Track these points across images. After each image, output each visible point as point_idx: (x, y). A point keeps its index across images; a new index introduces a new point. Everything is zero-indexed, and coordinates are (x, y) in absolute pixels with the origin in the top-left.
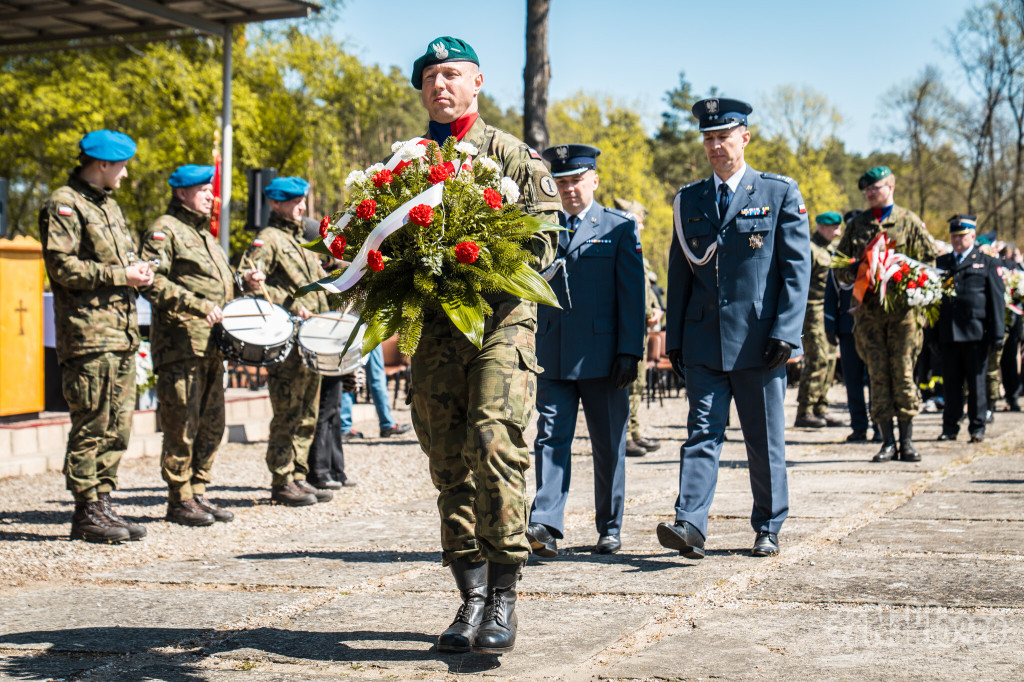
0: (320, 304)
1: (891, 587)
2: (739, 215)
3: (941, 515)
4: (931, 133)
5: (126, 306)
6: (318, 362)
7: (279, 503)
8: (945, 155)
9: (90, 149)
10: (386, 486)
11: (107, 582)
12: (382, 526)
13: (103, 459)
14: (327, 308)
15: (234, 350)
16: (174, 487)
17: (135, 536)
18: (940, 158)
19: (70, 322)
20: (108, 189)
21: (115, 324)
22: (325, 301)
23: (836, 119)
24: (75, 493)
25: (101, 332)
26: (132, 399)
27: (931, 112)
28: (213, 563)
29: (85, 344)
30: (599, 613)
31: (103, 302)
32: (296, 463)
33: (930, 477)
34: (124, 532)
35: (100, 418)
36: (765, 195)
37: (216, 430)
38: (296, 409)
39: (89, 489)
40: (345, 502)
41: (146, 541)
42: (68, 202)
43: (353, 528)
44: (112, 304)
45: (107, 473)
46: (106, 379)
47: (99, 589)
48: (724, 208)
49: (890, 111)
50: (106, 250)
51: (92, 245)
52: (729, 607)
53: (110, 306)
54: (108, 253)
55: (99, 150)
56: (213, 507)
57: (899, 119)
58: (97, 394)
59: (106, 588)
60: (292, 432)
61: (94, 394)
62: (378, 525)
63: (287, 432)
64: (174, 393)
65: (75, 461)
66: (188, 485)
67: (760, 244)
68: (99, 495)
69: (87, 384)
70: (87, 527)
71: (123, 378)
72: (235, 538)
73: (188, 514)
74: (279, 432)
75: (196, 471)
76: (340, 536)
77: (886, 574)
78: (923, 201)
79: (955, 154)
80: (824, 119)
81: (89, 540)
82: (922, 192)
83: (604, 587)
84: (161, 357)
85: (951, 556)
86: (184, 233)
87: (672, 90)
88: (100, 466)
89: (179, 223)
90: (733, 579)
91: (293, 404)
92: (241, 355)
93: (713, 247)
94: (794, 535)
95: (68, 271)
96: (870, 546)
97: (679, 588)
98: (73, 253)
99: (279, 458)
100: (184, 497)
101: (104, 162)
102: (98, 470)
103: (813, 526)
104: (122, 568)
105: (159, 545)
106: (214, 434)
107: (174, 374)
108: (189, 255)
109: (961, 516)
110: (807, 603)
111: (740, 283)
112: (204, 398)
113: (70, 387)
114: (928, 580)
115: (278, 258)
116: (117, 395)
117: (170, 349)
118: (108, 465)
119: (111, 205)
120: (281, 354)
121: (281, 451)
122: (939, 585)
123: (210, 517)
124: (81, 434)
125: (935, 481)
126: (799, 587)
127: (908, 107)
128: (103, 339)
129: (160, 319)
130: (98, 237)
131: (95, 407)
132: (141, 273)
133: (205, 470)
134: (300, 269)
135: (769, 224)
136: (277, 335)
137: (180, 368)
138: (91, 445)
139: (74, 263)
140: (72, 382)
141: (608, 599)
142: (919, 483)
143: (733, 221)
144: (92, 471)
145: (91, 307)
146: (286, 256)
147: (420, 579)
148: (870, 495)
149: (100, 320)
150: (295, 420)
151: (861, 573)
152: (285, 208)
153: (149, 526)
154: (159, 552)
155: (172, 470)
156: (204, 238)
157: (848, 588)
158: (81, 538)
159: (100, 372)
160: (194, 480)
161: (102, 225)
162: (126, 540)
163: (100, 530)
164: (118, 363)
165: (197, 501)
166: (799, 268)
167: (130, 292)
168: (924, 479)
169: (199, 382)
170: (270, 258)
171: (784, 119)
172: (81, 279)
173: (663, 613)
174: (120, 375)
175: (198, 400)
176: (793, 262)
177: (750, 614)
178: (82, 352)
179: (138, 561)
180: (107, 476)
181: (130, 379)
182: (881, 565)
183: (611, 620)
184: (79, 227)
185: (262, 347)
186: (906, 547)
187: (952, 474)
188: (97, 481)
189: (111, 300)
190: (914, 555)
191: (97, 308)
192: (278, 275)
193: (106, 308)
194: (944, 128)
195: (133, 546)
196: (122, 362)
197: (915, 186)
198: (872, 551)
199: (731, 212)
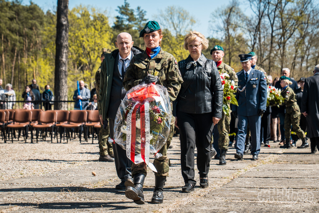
2: (251, 80)
3: (247, 186)
4: (234, 29)
8: (240, 39)
18: (237, 40)
23: (193, 21)
27: (234, 19)
33: (240, 172)
36: (256, 75)
48: (247, 78)
49: (216, 19)
57: (220, 22)
67: (255, 87)
78: (230, 59)
79: (243, 39)
80: (187, 21)
82: (230, 53)
85: (253, 202)
87: (121, 6)
93: (244, 87)
96: (218, 197)
109: (255, 186)
111: (251, 96)
125: (242, 173)
127: (225, 17)
135: (258, 82)
142: (236, 174)
143: (249, 81)
148: (215, 178)
151: (216, 208)
166: (264, 92)
168: (237, 173)
171: (170, 21)
176: (263, 91)
182: (224, 205)
187: (249, 170)
190: (237, 201)
194: (239, 26)
199: (249, 79)
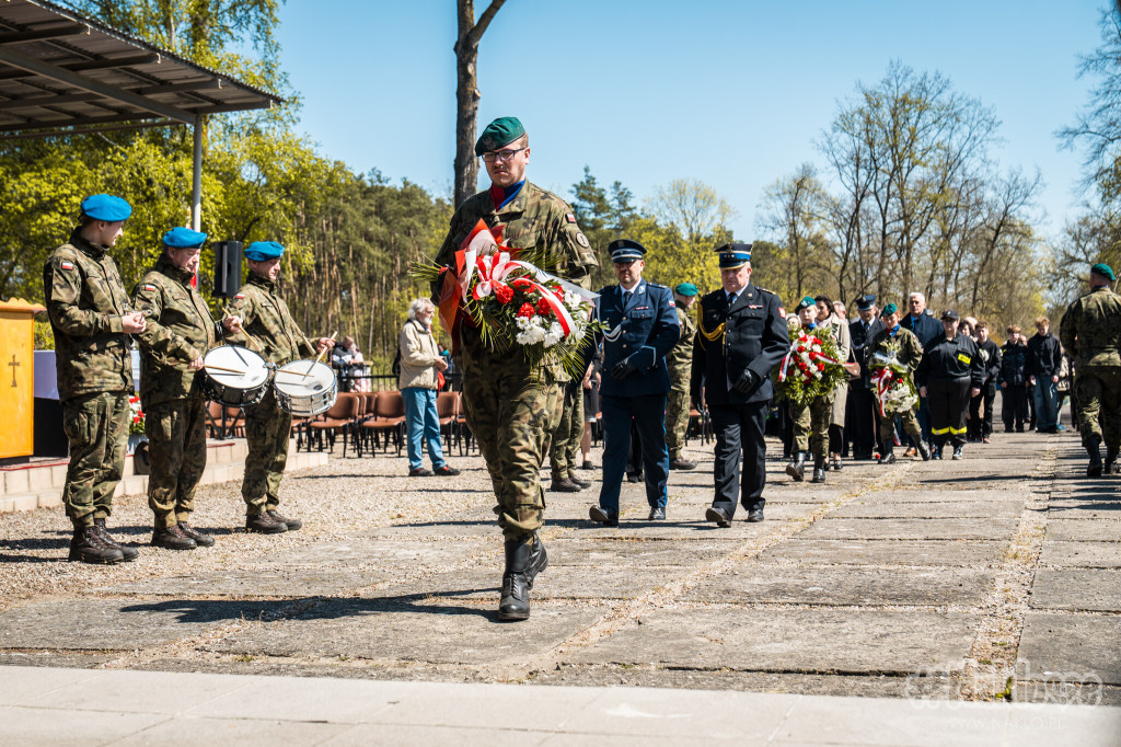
0: (293, 353)
1: (808, 590)
3: (841, 536)
4: (807, 223)
5: (121, 351)
6: (292, 404)
7: (253, 531)
8: (817, 241)
9: (90, 210)
10: (346, 517)
11: (107, 594)
12: (348, 549)
13: (99, 488)
14: (299, 357)
15: (216, 392)
16: (160, 516)
17: (128, 558)
18: (814, 243)
19: (71, 365)
20: (106, 247)
21: (111, 366)
22: (297, 351)
23: (724, 211)
24: (74, 520)
25: (99, 374)
26: (126, 434)
27: (807, 203)
28: (202, 579)
29: (85, 385)
30: (555, 614)
31: (102, 347)
32: (269, 495)
33: (826, 507)
34: (119, 553)
35: (98, 451)
37: (198, 464)
38: (271, 446)
39: (87, 515)
40: (312, 530)
41: (139, 561)
42: (70, 257)
43: (323, 551)
44: (109, 349)
45: (103, 501)
46: (104, 416)
47: (101, 601)
49: (772, 203)
50: (104, 300)
51: (91, 297)
52: (668, 607)
53: (107, 351)
54: (106, 303)
55: (98, 211)
56: (196, 533)
57: (779, 209)
58: (94, 430)
59: (107, 599)
60: (266, 467)
61: (92, 429)
62: (344, 548)
63: (261, 467)
64: (161, 429)
65: (74, 490)
66: (173, 513)
68: (95, 520)
69: (86, 420)
70: (84, 549)
71: (118, 415)
72: (218, 559)
73: (173, 539)
74: (254, 467)
75: (180, 501)
76: (312, 557)
77: (801, 581)
78: (800, 282)
79: (826, 241)
80: (714, 210)
81: (86, 561)
82: (799, 272)
83: (555, 593)
84: (149, 398)
85: (855, 567)
86: (172, 287)
87: (578, 184)
88: (97, 495)
89: (167, 279)
90: (667, 587)
91: (268, 442)
92: (222, 397)
94: (716, 552)
95: (69, 319)
96: (783, 559)
97: (622, 593)
98: (74, 304)
99: (254, 490)
100: (169, 523)
101: (103, 222)
102: (95, 498)
103: (730, 545)
104: (119, 583)
105: (150, 565)
106: (197, 467)
107: (160, 413)
108: (176, 306)
109: (859, 536)
110: (736, 604)
112: (188, 435)
113: (70, 423)
114: (839, 585)
115: (257, 311)
116: (112, 431)
117: (158, 391)
118: (104, 493)
119: (107, 261)
120: (257, 396)
121: (256, 484)
122: (849, 588)
123: (192, 542)
124: (80, 465)
125: (831, 510)
126: (727, 591)
127: (787, 199)
128: (101, 380)
129: (149, 364)
130: (97, 289)
131: (93, 441)
132: (135, 321)
133: (188, 500)
134: (276, 322)
136: (255, 379)
137: (166, 408)
138: (89, 475)
139: (75, 311)
140: (73, 419)
141: (561, 603)
142: (818, 512)
144: (89, 498)
145: (90, 352)
146: (264, 309)
147: (389, 589)
149: (99, 363)
150: (270, 456)
151: (780, 580)
152: (262, 268)
153: (139, 549)
154: (150, 571)
155: (159, 500)
156: (189, 292)
157: (771, 592)
158: (80, 560)
159: (98, 410)
160: (178, 509)
161: (101, 279)
162: (120, 561)
163: (97, 552)
164: (113, 402)
165: (181, 527)
167: (124, 338)
168: (821, 509)
169: (183, 420)
170: (250, 310)
171: (678, 210)
172: (81, 326)
173: (612, 613)
174: (116, 413)
175: (181, 437)
177: (687, 613)
178: (82, 392)
179: (133, 578)
180: (103, 504)
181: (124, 416)
182: (796, 574)
183: (566, 619)
184: (80, 279)
185: (240, 391)
186: (814, 561)
187: (845, 504)
188: (94, 508)
189: (108, 346)
190: (823, 567)
191: (96, 353)
192: (256, 326)
193: (103, 353)
194: (817, 217)
195: (127, 566)
196: (117, 401)
197: (793, 268)
198: (785, 564)
